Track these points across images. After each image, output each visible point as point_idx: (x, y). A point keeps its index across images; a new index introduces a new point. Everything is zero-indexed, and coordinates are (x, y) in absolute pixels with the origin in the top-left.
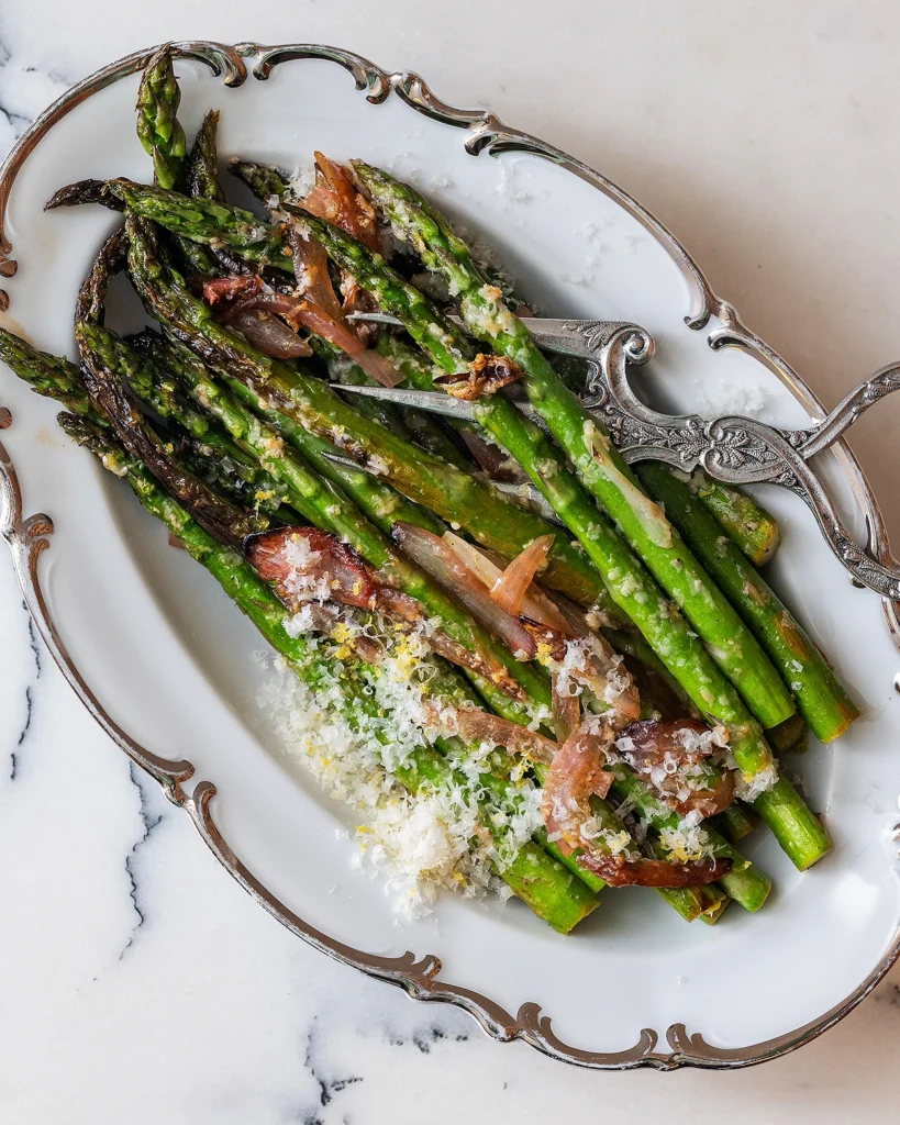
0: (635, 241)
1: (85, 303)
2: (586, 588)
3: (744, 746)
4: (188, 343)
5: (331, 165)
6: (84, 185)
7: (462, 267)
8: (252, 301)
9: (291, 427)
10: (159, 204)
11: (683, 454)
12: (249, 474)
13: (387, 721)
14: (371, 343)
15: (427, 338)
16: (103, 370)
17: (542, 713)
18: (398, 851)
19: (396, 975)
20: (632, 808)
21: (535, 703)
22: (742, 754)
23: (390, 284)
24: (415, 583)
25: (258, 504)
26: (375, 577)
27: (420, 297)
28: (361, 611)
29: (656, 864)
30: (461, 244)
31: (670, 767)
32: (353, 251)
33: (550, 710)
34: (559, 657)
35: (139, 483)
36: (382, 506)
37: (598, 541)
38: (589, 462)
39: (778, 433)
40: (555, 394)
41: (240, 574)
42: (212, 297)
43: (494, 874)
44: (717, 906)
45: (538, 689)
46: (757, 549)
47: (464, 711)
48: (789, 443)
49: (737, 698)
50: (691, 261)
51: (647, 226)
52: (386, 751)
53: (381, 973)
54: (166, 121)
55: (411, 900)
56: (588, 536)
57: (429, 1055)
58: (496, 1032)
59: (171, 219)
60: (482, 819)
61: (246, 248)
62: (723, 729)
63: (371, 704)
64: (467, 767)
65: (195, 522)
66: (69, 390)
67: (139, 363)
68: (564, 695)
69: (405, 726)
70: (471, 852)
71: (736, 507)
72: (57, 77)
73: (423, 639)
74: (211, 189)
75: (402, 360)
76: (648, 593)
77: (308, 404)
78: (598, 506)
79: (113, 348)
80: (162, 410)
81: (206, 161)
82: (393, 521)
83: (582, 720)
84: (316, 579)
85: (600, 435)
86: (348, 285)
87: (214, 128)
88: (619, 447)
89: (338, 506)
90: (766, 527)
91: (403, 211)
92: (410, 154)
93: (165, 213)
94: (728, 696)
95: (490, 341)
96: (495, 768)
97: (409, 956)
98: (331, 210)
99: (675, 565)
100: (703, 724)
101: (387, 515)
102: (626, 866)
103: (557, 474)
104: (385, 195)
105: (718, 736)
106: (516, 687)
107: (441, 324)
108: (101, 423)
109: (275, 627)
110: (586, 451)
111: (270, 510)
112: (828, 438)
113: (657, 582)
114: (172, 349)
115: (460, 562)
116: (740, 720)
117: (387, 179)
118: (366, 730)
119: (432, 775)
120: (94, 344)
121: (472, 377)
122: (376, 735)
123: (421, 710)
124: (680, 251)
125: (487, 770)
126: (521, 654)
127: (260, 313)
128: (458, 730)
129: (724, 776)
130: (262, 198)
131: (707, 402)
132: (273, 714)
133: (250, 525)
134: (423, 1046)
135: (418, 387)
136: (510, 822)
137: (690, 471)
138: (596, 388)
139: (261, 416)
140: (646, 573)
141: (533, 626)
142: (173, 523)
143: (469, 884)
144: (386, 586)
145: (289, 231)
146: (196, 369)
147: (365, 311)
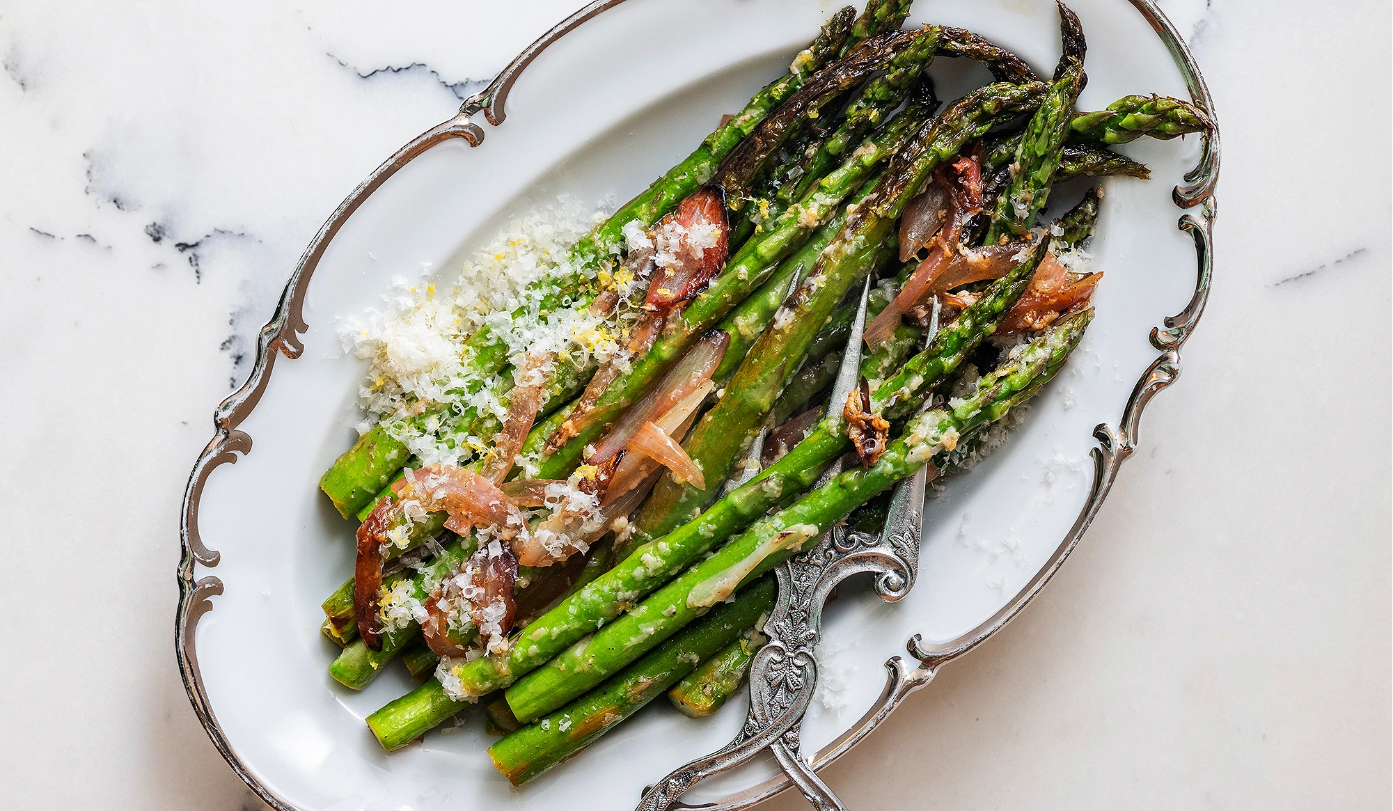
0: (999, 589)
1: (962, 37)
2: (656, 520)
3: (488, 668)
4: (917, 137)
5: (1091, 288)
6: (1081, 40)
7: (978, 411)
8: (956, 203)
9: (829, 234)
10: (1055, 112)
11: (782, 624)
12: (783, 194)
13: (535, 317)
14: (907, 320)
15: (909, 373)
16: (893, 52)
17: (532, 471)
18: (408, 323)
19: (285, 314)
20: (436, 554)
21: (542, 463)
22: (480, 666)
23: (964, 339)
24: (666, 350)
25: (755, 200)
26: (675, 311)
27: (949, 368)
28: (644, 296)
29: (377, 574)
30: (1002, 413)
31: (469, 591)
32: (1000, 304)
33: (534, 477)
34: (583, 486)
35: (782, 85)
36: (746, 323)
37: (697, 534)
38: (776, 529)
39: (799, 720)
40: (845, 498)
41: (689, 181)
42: (960, 166)
43: (381, 416)
44: (335, 634)
45: (557, 466)
46: (685, 693)
47: (539, 393)
48: (788, 731)
49: (536, 664)
50: (975, 644)
51: (1014, 602)
52: (507, 316)
53: (287, 299)
54: (1138, 123)
55: (358, 333)
56: (703, 523)
57: (218, 350)
58: (225, 409)
59: (1039, 124)
60: (434, 406)
61: (1009, 198)
62: (505, 648)
63: (553, 304)
64: (485, 394)
65: (742, 139)
66: (876, 18)
67: (899, 88)
68: (546, 491)
69: (528, 335)
70: (404, 395)
71: (727, 675)
72: (1200, 29)
73: (611, 356)
74: (1071, 168)
75: (890, 350)
76: (644, 581)
77: (849, 252)
78: (733, 537)
79: (914, 62)
80: (852, 110)
81: (1099, 163)
82: (731, 333)
83: (521, 508)
84: (676, 253)
85: (802, 541)
86: (967, 299)
87: (1132, 174)
88: (792, 561)
89: (746, 278)
90: (704, 702)
91: (1038, 356)
92: (1098, 369)
93: (1045, 118)
94: (538, 655)
95: (903, 436)
96: (482, 421)
97: (304, 328)
98: (1044, 286)
99: (669, 609)
100: (511, 629)
101: (736, 327)
102: (377, 543)
103: (766, 496)
104: (1056, 340)
105: (497, 643)
106: (558, 444)
107: (922, 388)
108: (843, 50)
109: (634, 213)
110: (787, 527)
111: (750, 214)
112: (791, 771)
113: (655, 590)
114: (915, 124)
115: (685, 395)
116: (513, 665)
117: (1073, 343)
118: (528, 298)
119: (480, 360)
120: (918, 42)
121: (866, 415)
122: (523, 308)
123: (542, 351)
124: (987, 633)
125: (480, 414)
126: (590, 451)
127: (945, 211)
128: (521, 386)
129: (460, 647)
130: (1062, 221)
131: (836, 653)
132: (552, 208)
133: (734, 191)
134: (227, 344)
135: (862, 366)
136: (430, 434)
137: (766, 630)
138: (852, 541)
139: (841, 207)
140: (662, 581)
141: (615, 462)
142: (742, 118)
143: (373, 392)
144: (665, 321)
145: (1024, 242)
146: (892, 144)
147: (940, 315)
